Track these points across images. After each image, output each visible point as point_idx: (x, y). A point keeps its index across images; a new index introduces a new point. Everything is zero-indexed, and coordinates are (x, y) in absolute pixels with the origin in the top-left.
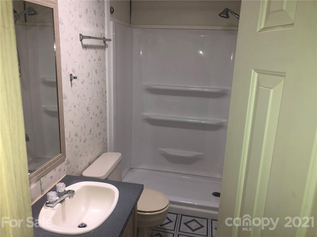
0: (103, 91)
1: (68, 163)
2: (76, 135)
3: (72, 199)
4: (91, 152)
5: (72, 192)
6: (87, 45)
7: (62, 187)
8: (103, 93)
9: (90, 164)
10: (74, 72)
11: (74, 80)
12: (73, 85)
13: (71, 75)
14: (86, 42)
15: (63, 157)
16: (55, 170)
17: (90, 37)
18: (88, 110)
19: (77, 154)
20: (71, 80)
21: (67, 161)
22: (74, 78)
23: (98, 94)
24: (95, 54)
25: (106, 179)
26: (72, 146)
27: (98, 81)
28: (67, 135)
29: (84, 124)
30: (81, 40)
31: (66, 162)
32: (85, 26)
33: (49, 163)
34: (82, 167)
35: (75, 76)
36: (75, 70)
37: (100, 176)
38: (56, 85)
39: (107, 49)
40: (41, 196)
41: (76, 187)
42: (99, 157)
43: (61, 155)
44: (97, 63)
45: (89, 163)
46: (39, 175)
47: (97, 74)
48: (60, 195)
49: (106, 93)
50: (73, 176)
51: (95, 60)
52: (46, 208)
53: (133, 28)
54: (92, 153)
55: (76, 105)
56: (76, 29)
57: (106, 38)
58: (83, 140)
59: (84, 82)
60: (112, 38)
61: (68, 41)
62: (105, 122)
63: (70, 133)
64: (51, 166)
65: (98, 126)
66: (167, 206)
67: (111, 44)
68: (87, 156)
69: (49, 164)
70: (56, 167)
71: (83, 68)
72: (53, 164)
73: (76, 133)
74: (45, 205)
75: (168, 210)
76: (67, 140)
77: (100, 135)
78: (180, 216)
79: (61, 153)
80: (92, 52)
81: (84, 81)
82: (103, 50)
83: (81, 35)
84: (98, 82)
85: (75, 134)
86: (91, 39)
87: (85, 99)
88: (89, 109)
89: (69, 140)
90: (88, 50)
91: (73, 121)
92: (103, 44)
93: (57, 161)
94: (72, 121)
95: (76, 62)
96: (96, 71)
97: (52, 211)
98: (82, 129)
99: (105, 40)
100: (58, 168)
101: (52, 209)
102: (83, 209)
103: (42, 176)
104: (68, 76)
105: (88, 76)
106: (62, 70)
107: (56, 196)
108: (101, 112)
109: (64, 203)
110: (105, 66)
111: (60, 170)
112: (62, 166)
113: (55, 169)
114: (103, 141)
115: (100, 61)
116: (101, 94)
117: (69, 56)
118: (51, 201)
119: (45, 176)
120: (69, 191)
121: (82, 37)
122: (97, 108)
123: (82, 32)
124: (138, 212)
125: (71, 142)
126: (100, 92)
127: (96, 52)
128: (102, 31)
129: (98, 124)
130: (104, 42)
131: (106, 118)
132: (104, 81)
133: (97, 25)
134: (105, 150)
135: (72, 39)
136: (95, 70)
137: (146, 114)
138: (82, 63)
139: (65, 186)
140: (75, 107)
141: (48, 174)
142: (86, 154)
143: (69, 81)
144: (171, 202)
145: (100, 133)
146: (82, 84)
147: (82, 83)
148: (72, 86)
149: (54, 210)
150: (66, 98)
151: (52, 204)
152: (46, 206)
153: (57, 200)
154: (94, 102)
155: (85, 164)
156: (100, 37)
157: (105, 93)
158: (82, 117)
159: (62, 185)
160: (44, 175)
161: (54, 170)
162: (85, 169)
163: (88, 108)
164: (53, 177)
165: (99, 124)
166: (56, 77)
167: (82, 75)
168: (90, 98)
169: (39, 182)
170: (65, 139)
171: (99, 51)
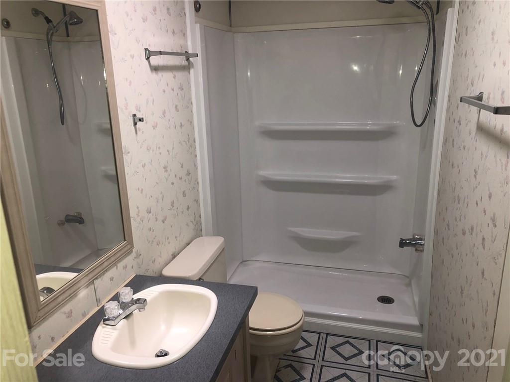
0: (189, 138)
1: (138, 255)
2: (149, 212)
3: (143, 312)
4: (176, 237)
5: (142, 302)
6: (159, 66)
7: (127, 295)
8: (190, 143)
9: (174, 256)
10: (140, 111)
11: (139, 124)
12: (138, 132)
13: (135, 115)
14: (155, 60)
15: (129, 246)
16: (117, 268)
17: (161, 53)
18: (166, 171)
19: (153, 241)
20: (135, 124)
21: (137, 252)
22: (140, 120)
23: (181, 144)
24: (173, 79)
25: (200, 279)
26: (143, 229)
27: (181, 123)
28: (133, 212)
29: (161, 193)
30: (148, 59)
31: (134, 254)
32: (154, 36)
33: (107, 257)
34: (161, 261)
35: (141, 117)
36: (140, 108)
37: (190, 275)
38: (110, 132)
39: (192, 71)
40: (97, 309)
41: (149, 293)
42: (188, 244)
43: (125, 244)
44: (178, 94)
45: (172, 255)
46: (91, 276)
47: (178, 111)
48: (124, 306)
49: (195, 142)
50: (146, 276)
51: (173, 90)
52: (103, 327)
53: (234, 33)
54: (178, 239)
55: (145, 164)
56: (138, 41)
57: (190, 52)
58: (160, 218)
59: (156, 127)
60: (199, 52)
61: (126, 61)
62: (195, 188)
63: (138, 208)
64: (110, 261)
65: (184, 194)
66: (301, 320)
67: (198, 62)
68: (169, 243)
69: (105, 258)
70: (118, 263)
71: (153, 104)
72: (113, 259)
73: (148, 209)
74: (102, 322)
75: (302, 326)
76: (135, 220)
77: (190, 210)
78: (325, 335)
79: (125, 240)
80: (167, 76)
81: (157, 124)
82: (187, 73)
83: (146, 50)
84: (180, 125)
85: (146, 209)
86: (165, 56)
87: (160, 153)
88: (169, 169)
89: (138, 219)
90: (160, 74)
91: (142, 189)
92: (186, 63)
93: (119, 254)
94: (140, 189)
95: (141, 95)
96: (176, 106)
97: (113, 332)
98: (157, 202)
99: (187, 56)
100: (121, 265)
101: (113, 329)
102: (163, 328)
103: (97, 278)
104: (130, 117)
105: (163, 116)
106: (118, 108)
107: (118, 308)
108: (189, 174)
109: (131, 319)
110: (190, 99)
111: (125, 267)
112: (129, 260)
113: (117, 266)
114: (195, 220)
115: (181, 90)
116: (186, 144)
117: (130, 85)
118: (111, 316)
119: (102, 278)
120: (139, 300)
121: (149, 54)
122: (182, 167)
123: (149, 45)
124: (250, 331)
125: (141, 222)
126: (184, 141)
127: (174, 77)
128: (182, 42)
129: (184, 192)
130: (188, 59)
131: (198, 183)
132: (191, 123)
133: (174, 33)
134: (198, 233)
135: (132, 57)
136: (174, 106)
137: (262, 173)
138: (152, 96)
139: (132, 293)
140: (144, 166)
141: (105, 275)
142: (166, 240)
143: (131, 126)
144: (307, 314)
145: (188, 207)
146: (154, 129)
147: (154, 127)
148: (136, 133)
149: (115, 329)
150: (129, 153)
151: (113, 320)
152: (104, 324)
153: (120, 315)
154: (175, 158)
155: (166, 256)
156: (179, 51)
157: (193, 141)
158: (157, 183)
159: (127, 291)
160: (100, 276)
161: (115, 267)
162: (167, 264)
163: (165, 168)
164: (114, 279)
165: (186, 192)
166: (109, 121)
167: (153, 114)
168: (168, 151)
169: (92, 286)
170: (131, 219)
171: (180, 75)
